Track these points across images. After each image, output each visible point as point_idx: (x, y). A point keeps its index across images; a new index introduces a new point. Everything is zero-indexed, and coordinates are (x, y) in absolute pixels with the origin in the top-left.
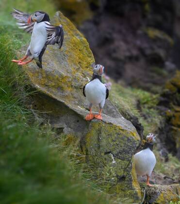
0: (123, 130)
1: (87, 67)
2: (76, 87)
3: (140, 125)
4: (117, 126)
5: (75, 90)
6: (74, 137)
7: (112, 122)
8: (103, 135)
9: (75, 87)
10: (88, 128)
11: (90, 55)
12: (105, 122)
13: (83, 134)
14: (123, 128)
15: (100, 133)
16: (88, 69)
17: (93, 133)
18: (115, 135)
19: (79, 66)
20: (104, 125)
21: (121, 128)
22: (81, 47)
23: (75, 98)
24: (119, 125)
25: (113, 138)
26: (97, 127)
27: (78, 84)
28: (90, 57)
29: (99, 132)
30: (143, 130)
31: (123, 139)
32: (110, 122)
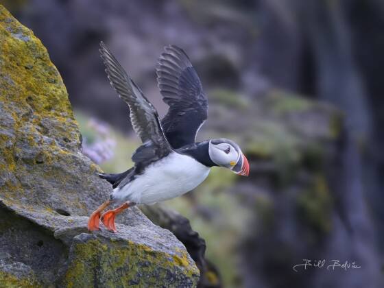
0: (153, 254)
1: (49, 109)
2: (27, 161)
3: (196, 235)
4: (138, 247)
5: (25, 167)
6: (36, 283)
7: (125, 237)
8: (106, 270)
9: (23, 159)
10: (67, 258)
11: (53, 77)
12: (108, 240)
13: (55, 274)
14: (153, 250)
15: (99, 267)
16: (53, 112)
17: (82, 268)
18: (137, 269)
19: (29, 107)
20: (105, 247)
21: (148, 250)
22: (30, 60)
23: (26, 186)
24: (142, 242)
25: (132, 276)
26: (89, 253)
27: (30, 151)
28: (55, 82)
29: (96, 264)
30: (205, 246)
31: (156, 276)
32: (119, 237)
